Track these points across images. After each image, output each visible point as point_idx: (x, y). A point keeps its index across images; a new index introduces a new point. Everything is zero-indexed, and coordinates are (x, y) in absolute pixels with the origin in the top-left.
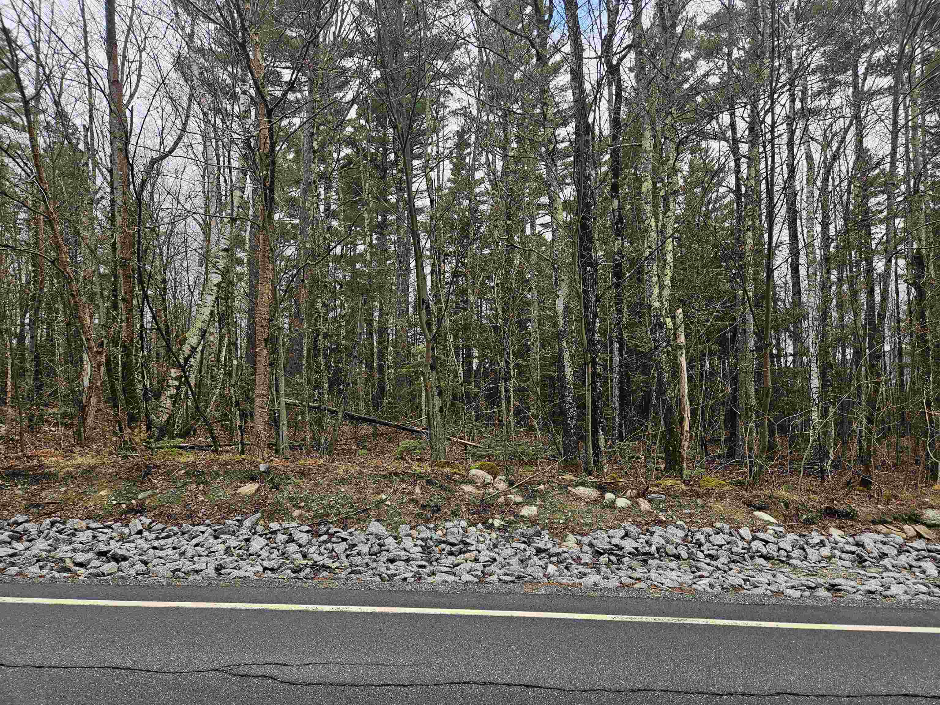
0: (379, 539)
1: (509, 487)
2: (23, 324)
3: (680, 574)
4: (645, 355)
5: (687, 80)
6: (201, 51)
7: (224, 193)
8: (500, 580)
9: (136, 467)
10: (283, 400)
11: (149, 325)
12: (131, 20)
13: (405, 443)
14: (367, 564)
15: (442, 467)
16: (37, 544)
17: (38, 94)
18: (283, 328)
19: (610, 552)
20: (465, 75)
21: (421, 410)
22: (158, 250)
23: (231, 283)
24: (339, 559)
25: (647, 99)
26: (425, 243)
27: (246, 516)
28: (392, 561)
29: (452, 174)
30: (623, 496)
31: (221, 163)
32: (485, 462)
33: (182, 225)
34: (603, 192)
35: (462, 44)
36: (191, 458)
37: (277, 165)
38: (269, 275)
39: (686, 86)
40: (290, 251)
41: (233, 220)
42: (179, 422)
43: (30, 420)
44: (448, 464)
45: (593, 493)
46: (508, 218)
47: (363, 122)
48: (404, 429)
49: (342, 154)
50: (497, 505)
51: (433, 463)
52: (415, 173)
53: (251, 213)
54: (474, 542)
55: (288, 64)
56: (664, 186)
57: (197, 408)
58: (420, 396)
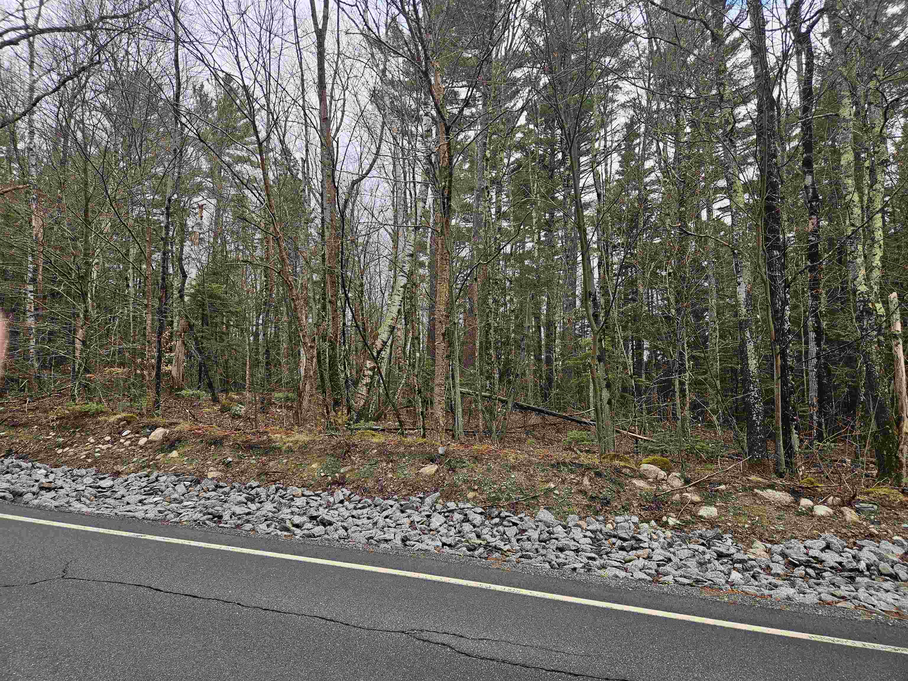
0: (548, 527)
1: (685, 484)
2: (258, 325)
3: (897, 597)
4: (850, 346)
5: (896, 36)
6: (392, 83)
7: (409, 205)
8: (676, 581)
9: (339, 445)
10: (458, 389)
11: (349, 323)
12: (337, 65)
13: (574, 434)
14: (537, 549)
15: (611, 459)
16: (266, 506)
17: (268, 136)
18: (458, 323)
19: (807, 564)
20: (634, 67)
21: (589, 402)
22: (356, 259)
23: (414, 284)
24: (510, 542)
25: (845, 64)
26: (592, 235)
27: (427, 493)
28: (561, 550)
29: (621, 166)
30: (823, 503)
31: (408, 179)
32: (657, 457)
33: (376, 236)
34: (793, 169)
35: (631, 38)
36: (383, 440)
37: (454, 176)
38: (446, 275)
39: (896, 43)
40: (465, 253)
41: (417, 228)
42: (372, 407)
43: (262, 403)
44: (616, 456)
45: (785, 497)
46: (681, 204)
47: (531, 127)
48: (573, 420)
49: (512, 159)
50: (672, 503)
51: (601, 455)
52: (582, 169)
53: (431, 221)
54: (647, 540)
55: (464, 83)
56: (870, 156)
57: (387, 394)
58: (588, 388)
